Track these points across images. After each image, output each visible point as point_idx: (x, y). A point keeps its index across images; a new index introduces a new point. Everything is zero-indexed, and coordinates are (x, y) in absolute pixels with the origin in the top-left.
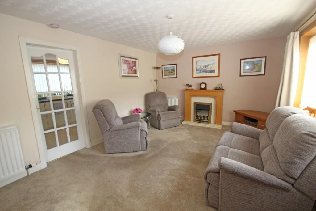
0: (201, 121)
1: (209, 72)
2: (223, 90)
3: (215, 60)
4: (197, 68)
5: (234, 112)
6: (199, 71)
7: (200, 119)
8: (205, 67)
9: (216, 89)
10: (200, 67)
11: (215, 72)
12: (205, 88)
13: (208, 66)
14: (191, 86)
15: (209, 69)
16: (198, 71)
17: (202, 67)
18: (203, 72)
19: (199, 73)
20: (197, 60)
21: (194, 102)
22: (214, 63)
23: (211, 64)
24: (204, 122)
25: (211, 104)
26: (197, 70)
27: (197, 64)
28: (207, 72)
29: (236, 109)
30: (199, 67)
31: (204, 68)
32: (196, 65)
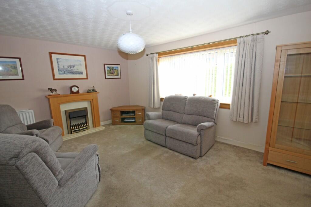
0: (80, 130)
1: (75, 74)
2: (96, 92)
3: (81, 61)
4: (59, 67)
5: (111, 111)
6: (63, 72)
7: (79, 128)
8: (71, 68)
9: (88, 92)
10: (64, 67)
11: (82, 74)
12: (78, 92)
13: (74, 66)
14: (55, 90)
15: (75, 70)
16: (61, 71)
17: (66, 67)
18: (68, 73)
19: (63, 74)
20: (58, 58)
21: (65, 110)
22: (80, 64)
23: (77, 65)
24: (83, 130)
25: (86, 108)
26: (59, 70)
27: (57, 62)
28: (73, 74)
29: (111, 108)
30: (61, 67)
31: (69, 69)
32: (57, 64)
